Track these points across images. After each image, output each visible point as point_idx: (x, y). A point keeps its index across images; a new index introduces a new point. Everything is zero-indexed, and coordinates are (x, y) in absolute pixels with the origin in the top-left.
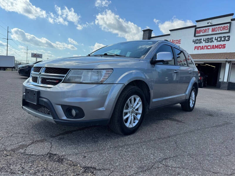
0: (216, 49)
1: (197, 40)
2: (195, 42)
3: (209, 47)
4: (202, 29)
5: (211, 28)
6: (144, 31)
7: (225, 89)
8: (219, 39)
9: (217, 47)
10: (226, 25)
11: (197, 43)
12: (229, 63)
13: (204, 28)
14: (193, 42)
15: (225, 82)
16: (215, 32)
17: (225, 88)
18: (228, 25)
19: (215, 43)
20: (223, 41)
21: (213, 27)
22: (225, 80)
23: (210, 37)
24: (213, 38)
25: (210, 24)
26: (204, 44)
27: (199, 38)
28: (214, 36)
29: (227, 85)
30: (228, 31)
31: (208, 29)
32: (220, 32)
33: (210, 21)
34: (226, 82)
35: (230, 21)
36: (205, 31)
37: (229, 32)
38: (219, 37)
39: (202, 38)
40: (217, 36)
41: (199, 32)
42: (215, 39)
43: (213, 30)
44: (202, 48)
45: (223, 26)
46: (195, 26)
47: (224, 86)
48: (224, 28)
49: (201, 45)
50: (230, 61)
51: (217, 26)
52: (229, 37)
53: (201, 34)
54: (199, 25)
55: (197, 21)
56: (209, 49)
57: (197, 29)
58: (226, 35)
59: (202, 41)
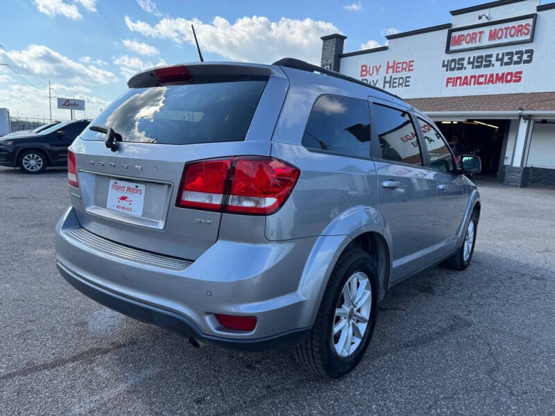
0: (499, 84)
1: (454, 60)
2: (447, 66)
3: (482, 80)
4: (465, 33)
5: (487, 30)
6: (324, 39)
7: (516, 186)
8: (506, 59)
9: (501, 78)
10: (523, 22)
11: (452, 69)
12: (527, 121)
13: (471, 31)
14: (444, 66)
15: (515, 168)
16: (497, 42)
17: (514, 182)
18: (530, 21)
19: (498, 69)
20: (516, 63)
21: (493, 28)
22: (517, 164)
23: (484, 53)
24: (491, 56)
25: (484, 20)
26: (469, 71)
27: (457, 56)
28: (494, 52)
29: (520, 175)
30: (528, 37)
31: (481, 33)
32: (510, 40)
33: (486, 12)
34: (518, 168)
35: (534, 11)
36: (473, 38)
37: (531, 41)
38: (508, 54)
39: (466, 55)
40: (501, 51)
41: (458, 42)
43: (493, 36)
44: (466, 82)
45: (516, 24)
46: (449, 26)
47: (513, 177)
48: (519, 30)
49: (462, 74)
50: (530, 116)
51: (503, 26)
52: (531, 52)
53: (464, 45)
54: (458, 22)
55: (454, 13)
56: (481, 83)
57: (454, 34)
58: (523, 48)
59: (465, 63)
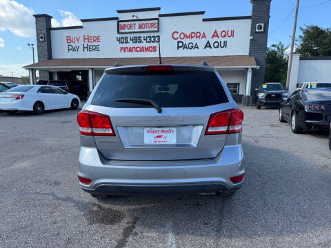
0: (147, 52)
1: (122, 38)
2: (119, 40)
3: (138, 49)
4: (126, 23)
5: (137, 23)
8: (148, 40)
9: (147, 49)
10: (154, 22)
11: (123, 43)
13: (129, 23)
14: (117, 40)
16: (142, 30)
18: (156, 21)
19: (144, 44)
20: (153, 42)
21: (140, 22)
23: (137, 35)
24: (141, 37)
25: (135, 18)
26: (131, 45)
27: (124, 36)
28: (142, 35)
30: (156, 29)
31: (134, 24)
32: (148, 30)
33: (135, 14)
35: (157, 17)
36: (131, 27)
37: (158, 31)
38: (149, 37)
39: (129, 36)
40: (146, 35)
41: (124, 27)
42: (144, 39)
43: (140, 27)
44: (130, 50)
45: (150, 22)
46: (117, 18)
48: (152, 25)
49: (128, 45)
51: (145, 22)
52: (158, 37)
53: (127, 30)
54: (123, 17)
55: (119, 12)
56: (138, 51)
57: (120, 23)
58: (155, 34)
59: (129, 39)
